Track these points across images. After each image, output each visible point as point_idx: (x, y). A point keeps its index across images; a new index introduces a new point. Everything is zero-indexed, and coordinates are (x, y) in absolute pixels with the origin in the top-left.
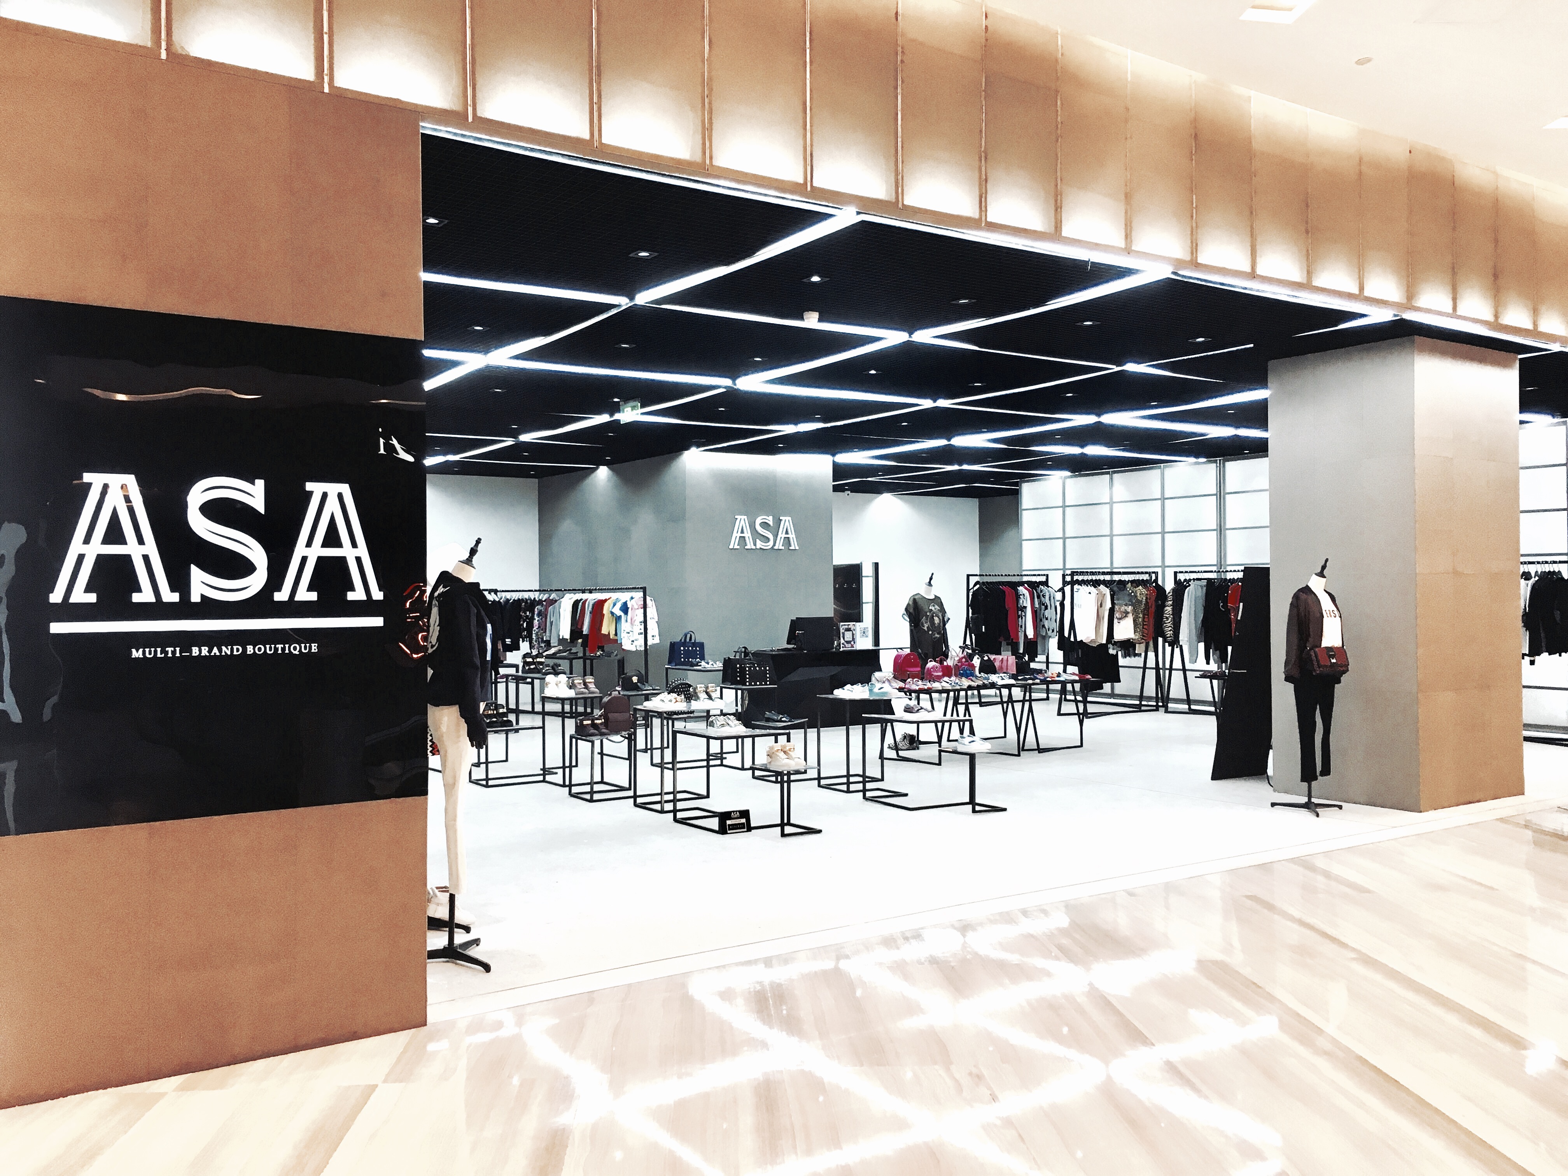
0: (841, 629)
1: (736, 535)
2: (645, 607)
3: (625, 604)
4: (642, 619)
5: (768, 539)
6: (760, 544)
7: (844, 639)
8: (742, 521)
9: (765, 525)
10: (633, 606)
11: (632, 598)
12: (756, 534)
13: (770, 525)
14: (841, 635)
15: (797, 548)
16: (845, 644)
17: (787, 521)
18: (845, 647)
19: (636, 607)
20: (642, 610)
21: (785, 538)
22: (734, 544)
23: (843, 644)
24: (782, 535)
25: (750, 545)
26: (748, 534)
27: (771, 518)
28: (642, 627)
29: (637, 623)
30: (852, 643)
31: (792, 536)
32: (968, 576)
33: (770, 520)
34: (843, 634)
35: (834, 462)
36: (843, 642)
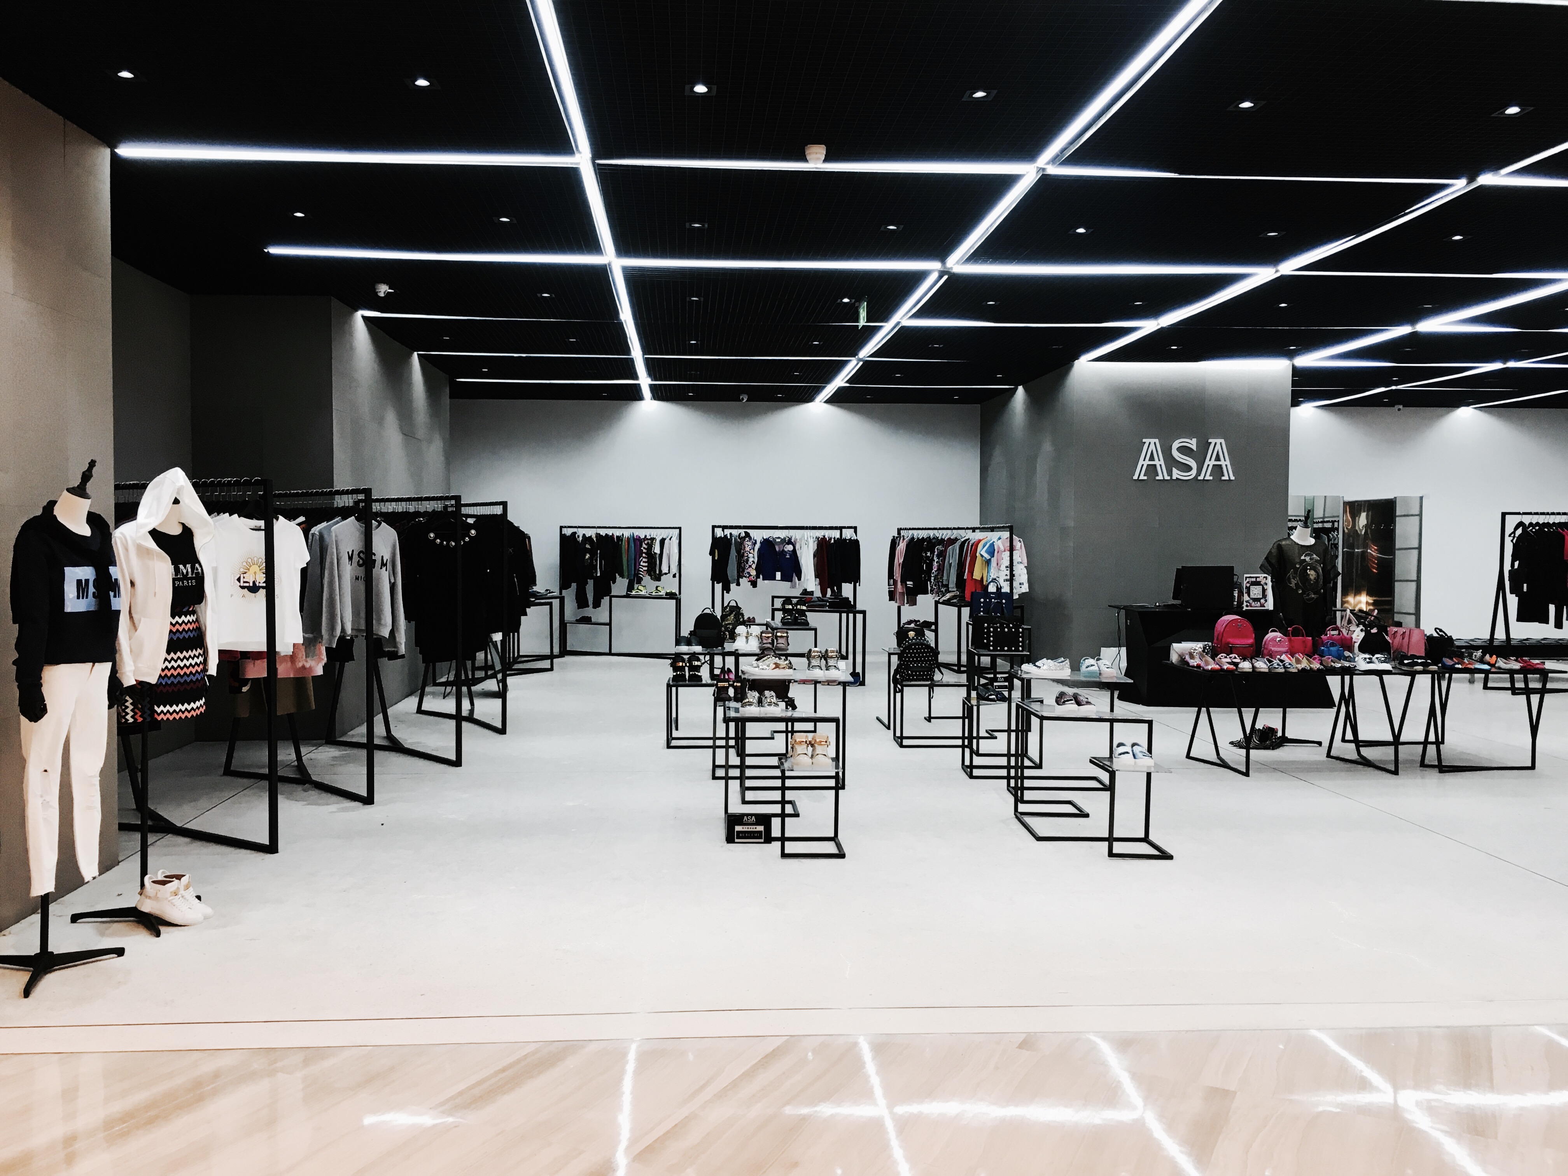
0: (1245, 582)
1: (1143, 462)
2: (1012, 549)
3: (992, 545)
4: (1008, 564)
5: (1189, 468)
6: (1176, 474)
7: (1249, 595)
8: (1152, 444)
9: (1184, 450)
10: (999, 548)
11: (1000, 539)
12: (1171, 462)
13: (1192, 450)
14: (1245, 591)
15: (1232, 478)
16: (1251, 601)
17: (1218, 444)
18: (1251, 607)
19: (1002, 548)
20: (1008, 553)
21: (1214, 465)
22: (1140, 474)
23: (1247, 602)
24: (1210, 462)
25: (1162, 474)
26: (1159, 462)
27: (1194, 441)
28: (1008, 573)
29: (1003, 567)
30: (1263, 601)
31: (1225, 463)
32: (1504, 515)
33: (1193, 444)
34: (1248, 589)
35: (1294, 366)
36: (1248, 599)
